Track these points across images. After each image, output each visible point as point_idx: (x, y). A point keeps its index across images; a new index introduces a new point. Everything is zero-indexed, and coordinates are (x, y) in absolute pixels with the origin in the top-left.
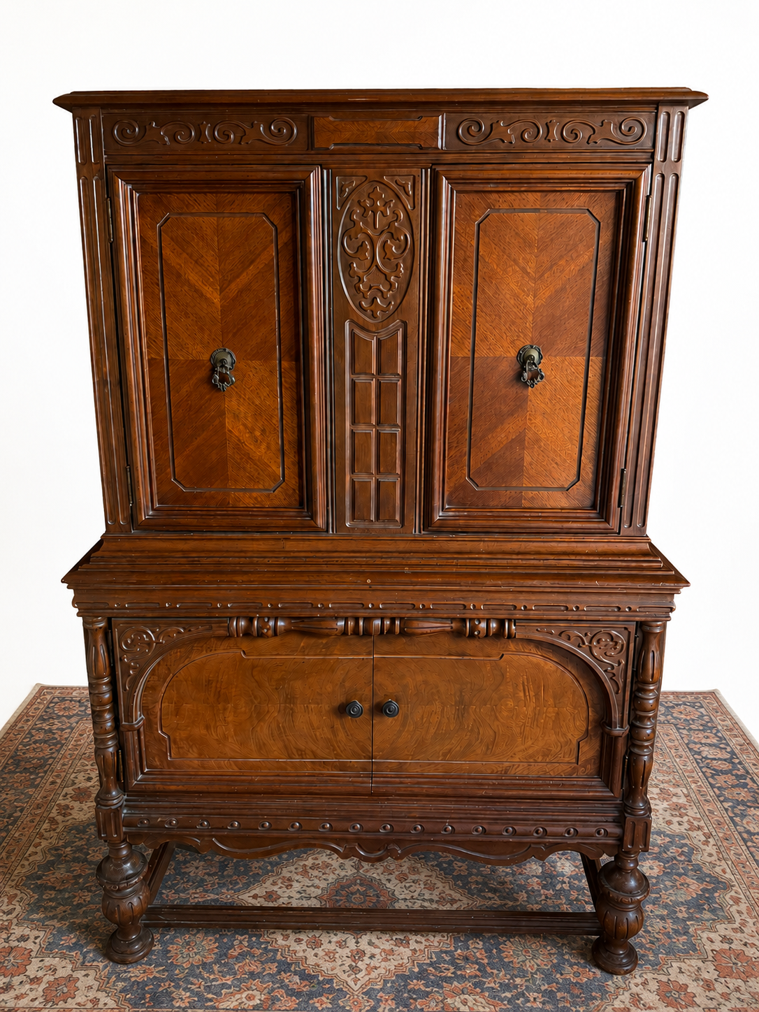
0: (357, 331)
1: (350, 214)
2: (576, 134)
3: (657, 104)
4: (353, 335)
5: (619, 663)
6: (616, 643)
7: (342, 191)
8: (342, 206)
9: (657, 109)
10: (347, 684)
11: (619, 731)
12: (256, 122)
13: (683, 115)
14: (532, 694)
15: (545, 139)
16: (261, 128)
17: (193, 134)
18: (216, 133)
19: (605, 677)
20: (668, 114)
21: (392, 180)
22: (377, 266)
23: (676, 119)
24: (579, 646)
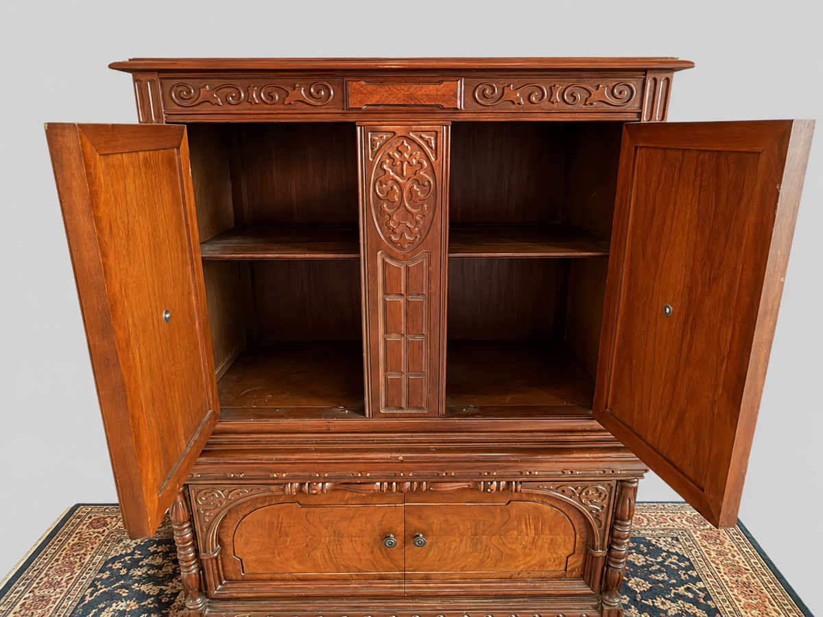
0: (387, 260)
1: (381, 165)
2: (575, 97)
3: (645, 71)
4: (384, 263)
5: (602, 507)
6: (601, 493)
7: (373, 145)
8: (374, 157)
9: (645, 75)
10: (384, 523)
11: (600, 553)
12: (298, 85)
13: (668, 81)
14: (532, 527)
15: (549, 101)
16: (302, 92)
17: (243, 95)
18: (262, 95)
19: (590, 517)
20: (655, 80)
21: (417, 135)
22: (405, 207)
23: (661, 85)
24: (571, 497)
